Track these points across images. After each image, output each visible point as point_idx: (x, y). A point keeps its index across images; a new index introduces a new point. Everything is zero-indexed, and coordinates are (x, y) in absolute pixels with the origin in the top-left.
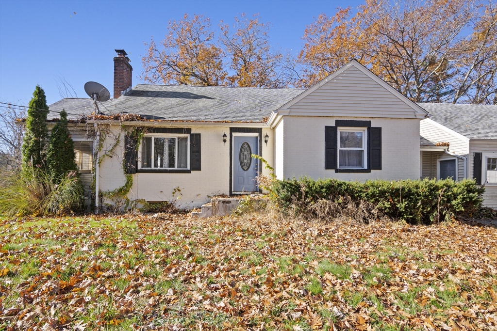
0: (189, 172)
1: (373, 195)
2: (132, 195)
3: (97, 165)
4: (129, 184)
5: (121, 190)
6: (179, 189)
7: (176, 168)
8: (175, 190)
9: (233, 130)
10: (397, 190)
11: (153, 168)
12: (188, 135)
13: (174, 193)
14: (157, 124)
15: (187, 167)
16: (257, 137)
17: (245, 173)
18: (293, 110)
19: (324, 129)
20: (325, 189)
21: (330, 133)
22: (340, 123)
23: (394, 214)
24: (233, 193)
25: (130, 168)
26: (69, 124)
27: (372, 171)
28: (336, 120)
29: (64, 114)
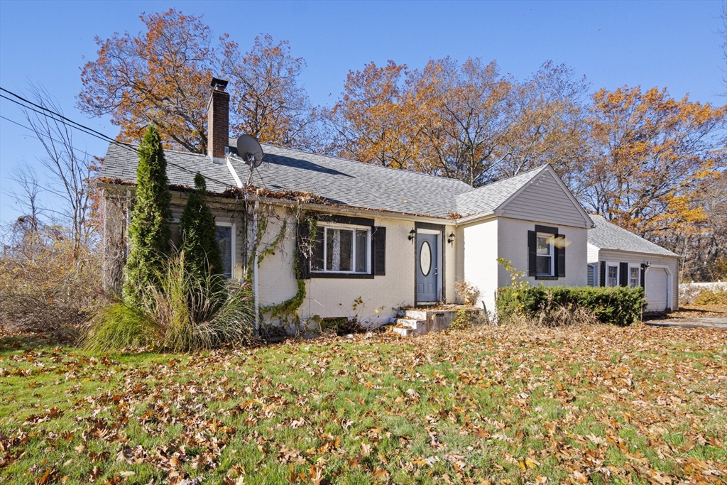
0: (371, 276)
2: (303, 311)
3: (256, 265)
4: (301, 294)
5: (288, 303)
6: (362, 299)
7: (353, 271)
8: (356, 301)
9: (418, 225)
11: (326, 271)
12: (369, 228)
13: (355, 305)
14: (333, 210)
15: (365, 271)
16: (436, 236)
17: (426, 279)
18: (507, 211)
19: (527, 233)
21: (532, 237)
22: (540, 228)
24: (418, 304)
25: (303, 271)
27: (558, 278)
28: (536, 226)
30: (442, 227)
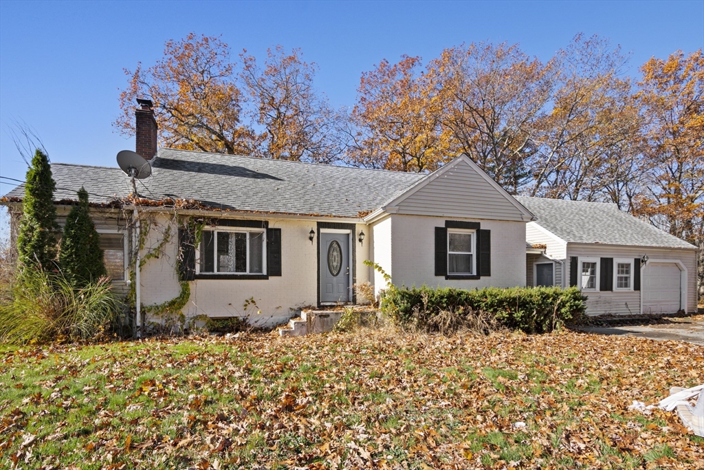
0: (266, 278)
1: (492, 305)
2: (189, 311)
3: (138, 269)
4: (185, 295)
5: (172, 303)
6: (254, 300)
7: (248, 273)
8: (247, 301)
9: (320, 225)
10: (514, 299)
11: (216, 272)
12: (264, 230)
13: (246, 305)
14: (225, 215)
15: (261, 271)
16: (348, 235)
17: (335, 278)
18: (402, 208)
19: (434, 230)
20: (445, 300)
21: (440, 234)
22: (450, 224)
23: (512, 324)
24: (322, 304)
25: (185, 273)
26: (92, 209)
27: (481, 277)
28: (446, 221)
29: (83, 194)
30: (352, 227)
